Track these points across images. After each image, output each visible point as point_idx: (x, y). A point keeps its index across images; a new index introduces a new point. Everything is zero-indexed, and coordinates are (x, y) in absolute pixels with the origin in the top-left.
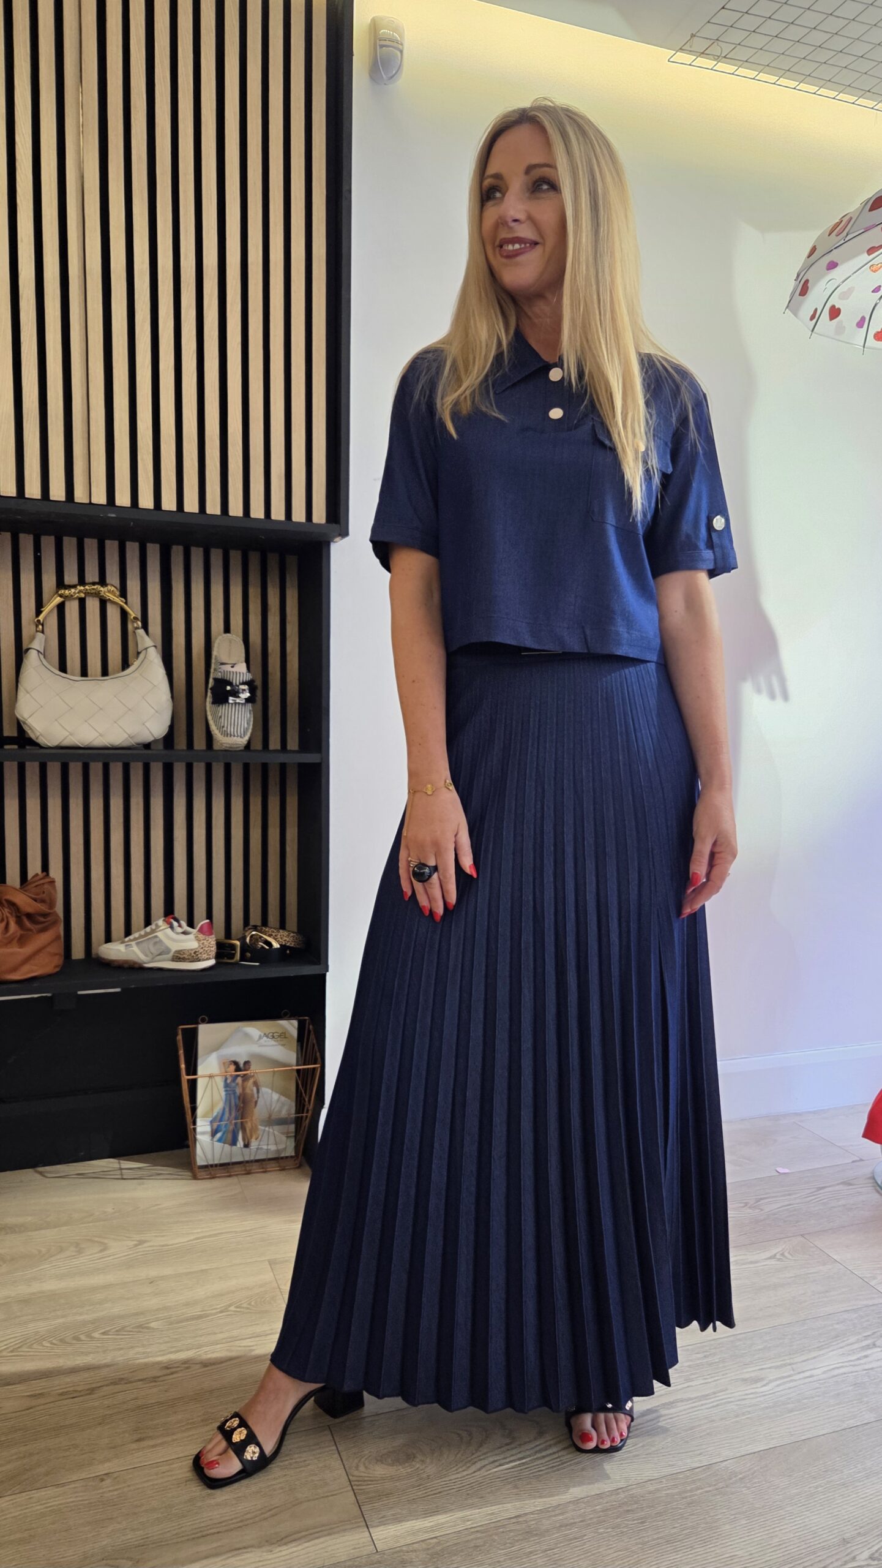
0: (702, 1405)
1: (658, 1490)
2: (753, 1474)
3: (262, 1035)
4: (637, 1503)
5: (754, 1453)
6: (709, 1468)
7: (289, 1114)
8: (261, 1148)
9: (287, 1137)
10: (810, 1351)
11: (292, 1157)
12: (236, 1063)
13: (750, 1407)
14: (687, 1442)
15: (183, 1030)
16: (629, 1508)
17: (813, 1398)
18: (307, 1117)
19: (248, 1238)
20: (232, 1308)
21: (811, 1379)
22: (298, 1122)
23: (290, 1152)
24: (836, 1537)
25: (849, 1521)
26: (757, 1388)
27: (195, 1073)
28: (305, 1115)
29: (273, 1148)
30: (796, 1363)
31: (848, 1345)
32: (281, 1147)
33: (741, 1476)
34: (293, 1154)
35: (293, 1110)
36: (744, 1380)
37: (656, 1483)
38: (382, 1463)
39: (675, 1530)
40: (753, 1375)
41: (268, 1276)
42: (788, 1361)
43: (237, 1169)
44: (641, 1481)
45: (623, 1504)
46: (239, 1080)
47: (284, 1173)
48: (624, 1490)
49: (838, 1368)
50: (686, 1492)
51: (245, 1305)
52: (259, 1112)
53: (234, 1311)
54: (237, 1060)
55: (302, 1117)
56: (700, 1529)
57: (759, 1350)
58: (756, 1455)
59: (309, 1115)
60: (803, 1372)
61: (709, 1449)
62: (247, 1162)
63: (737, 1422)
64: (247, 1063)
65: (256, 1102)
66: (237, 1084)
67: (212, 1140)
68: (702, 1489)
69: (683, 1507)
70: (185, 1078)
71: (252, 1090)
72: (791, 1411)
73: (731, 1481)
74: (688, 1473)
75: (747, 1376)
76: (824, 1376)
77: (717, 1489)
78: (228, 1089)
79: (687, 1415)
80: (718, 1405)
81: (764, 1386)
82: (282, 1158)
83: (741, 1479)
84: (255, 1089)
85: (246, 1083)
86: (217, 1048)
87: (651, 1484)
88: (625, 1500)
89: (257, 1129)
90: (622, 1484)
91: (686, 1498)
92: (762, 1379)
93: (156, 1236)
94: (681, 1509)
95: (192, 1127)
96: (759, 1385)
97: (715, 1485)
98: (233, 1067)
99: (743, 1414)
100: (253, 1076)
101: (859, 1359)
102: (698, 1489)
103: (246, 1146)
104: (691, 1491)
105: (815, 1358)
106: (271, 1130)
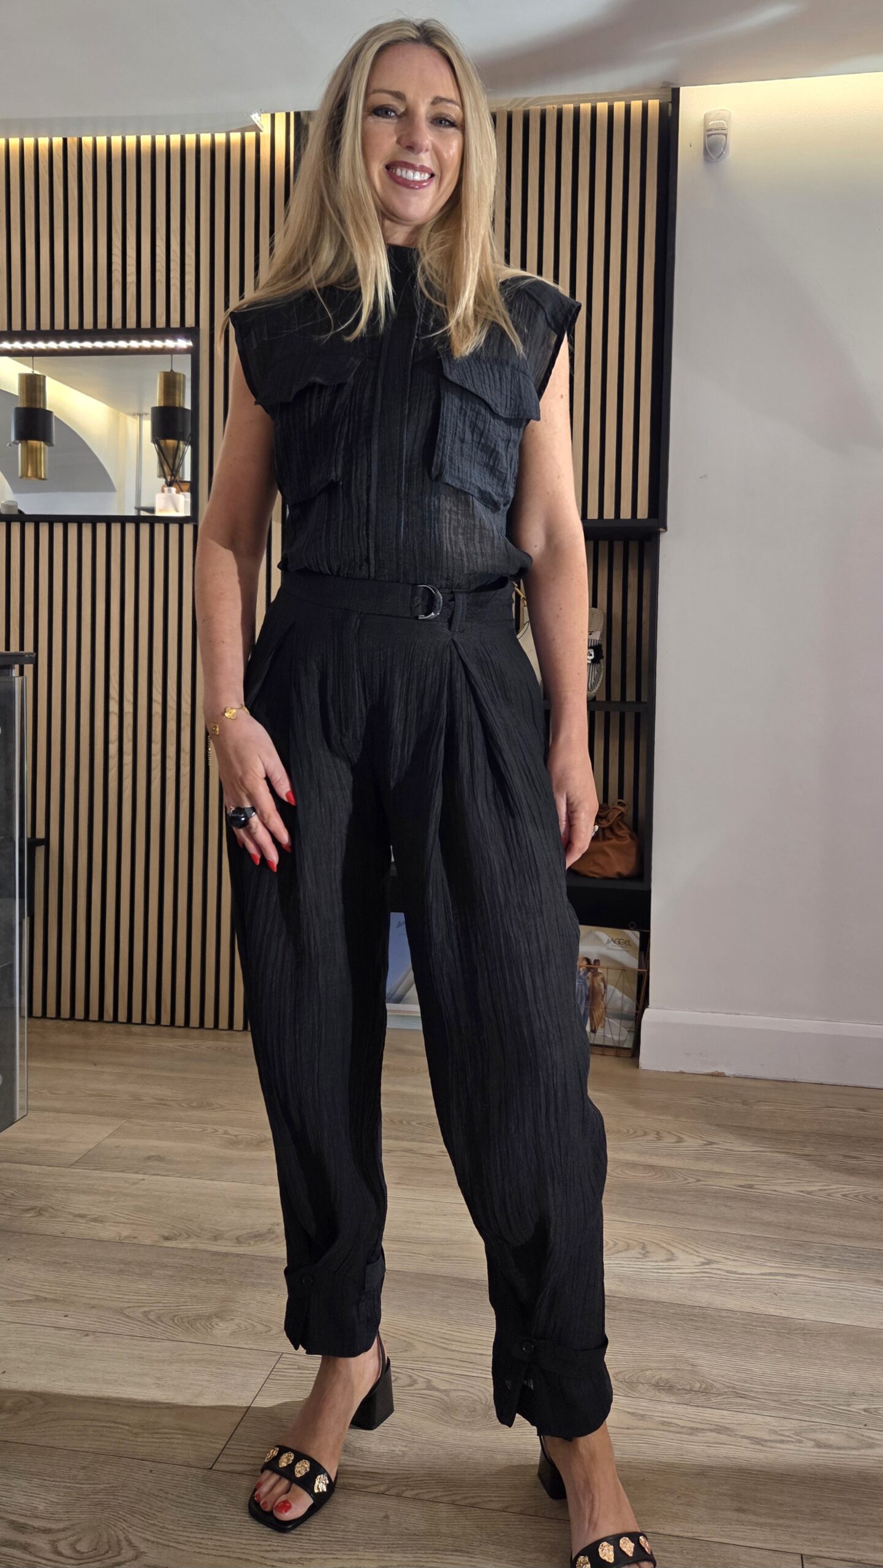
3: (610, 940)
7: (632, 1011)
12: (590, 961)
23: (629, 1045)
34: (631, 1047)
46: (590, 974)
64: (596, 961)
65: (603, 996)
66: (588, 978)
78: (582, 980)
82: (621, 1048)
84: (602, 984)
85: (597, 979)
89: (602, 1019)
98: (587, 963)
100: (601, 973)
103: (593, 1031)
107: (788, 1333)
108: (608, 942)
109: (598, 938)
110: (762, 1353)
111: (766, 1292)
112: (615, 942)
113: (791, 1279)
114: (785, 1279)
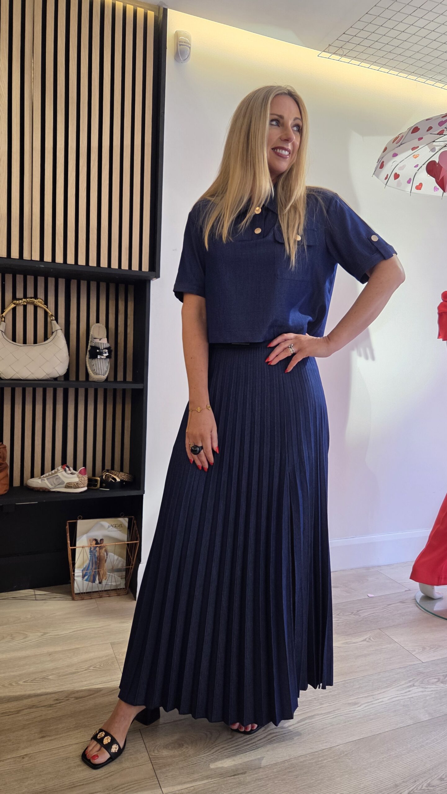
0: (328, 717)
1: (305, 761)
2: (352, 752)
3: (110, 525)
4: (294, 768)
5: (353, 741)
6: (330, 749)
7: (123, 566)
8: (108, 584)
9: (121, 578)
10: (382, 689)
11: (123, 588)
12: (96, 540)
13: (351, 717)
14: (320, 736)
15: (69, 523)
16: (290, 770)
17: (383, 712)
18: (132, 568)
19: (100, 631)
20: (92, 668)
21: (382, 703)
22: (127, 570)
23: (123, 586)
24: (392, 783)
25: (398, 775)
26: (355, 708)
27: (75, 545)
28: (130, 567)
29: (114, 584)
30: (375, 695)
31: (401, 685)
32: (118, 583)
33: (346, 753)
34: (124, 587)
35: (125, 565)
36: (349, 704)
37: (304, 757)
38: (167, 749)
39: (312, 781)
40: (353, 701)
41: (110, 651)
42: (371, 694)
43: (95, 595)
44: (297, 756)
45: (287, 768)
46: (98, 549)
47: (119, 597)
48: (288, 761)
49: (395, 697)
50: (319, 761)
51: (98, 666)
52: (107, 565)
53: (93, 670)
54: (97, 538)
55: (129, 568)
56: (325, 780)
57: (357, 688)
58: (354, 742)
59: (133, 567)
60: (378, 699)
61: (331, 739)
62: (100, 591)
63: (345, 725)
64: (102, 540)
65: (106, 560)
66: (97, 551)
67: (83, 580)
68: (327, 760)
69: (317, 769)
70: (70, 548)
71: (104, 554)
72: (372, 719)
73: (341, 756)
74: (320, 752)
75: (350, 702)
76: (388, 701)
77: (334, 760)
78: (91, 553)
79: (321, 722)
80: (335, 717)
81: (359, 707)
82: (118, 589)
83: (346, 754)
84: (105, 553)
85: (101, 551)
86: (87, 532)
87: (301, 758)
88: (289, 766)
89: (106, 574)
90: (287, 758)
91: (319, 764)
92: (358, 703)
93: (53, 630)
94: (316, 770)
95: (73, 573)
96: (356, 706)
97: (333, 758)
98: (94, 542)
99: (348, 721)
100: (105, 547)
101: (406, 692)
102: (325, 760)
103: (100, 583)
104: (321, 761)
105: (384, 692)
106: (113, 575)
107: (339, 758)
108: (109, 527)
109: (102, 526)
110: (339, 779)
111: (309, 734)
112: (112, 526)
113: (313, 720)
114: (310, 721)
